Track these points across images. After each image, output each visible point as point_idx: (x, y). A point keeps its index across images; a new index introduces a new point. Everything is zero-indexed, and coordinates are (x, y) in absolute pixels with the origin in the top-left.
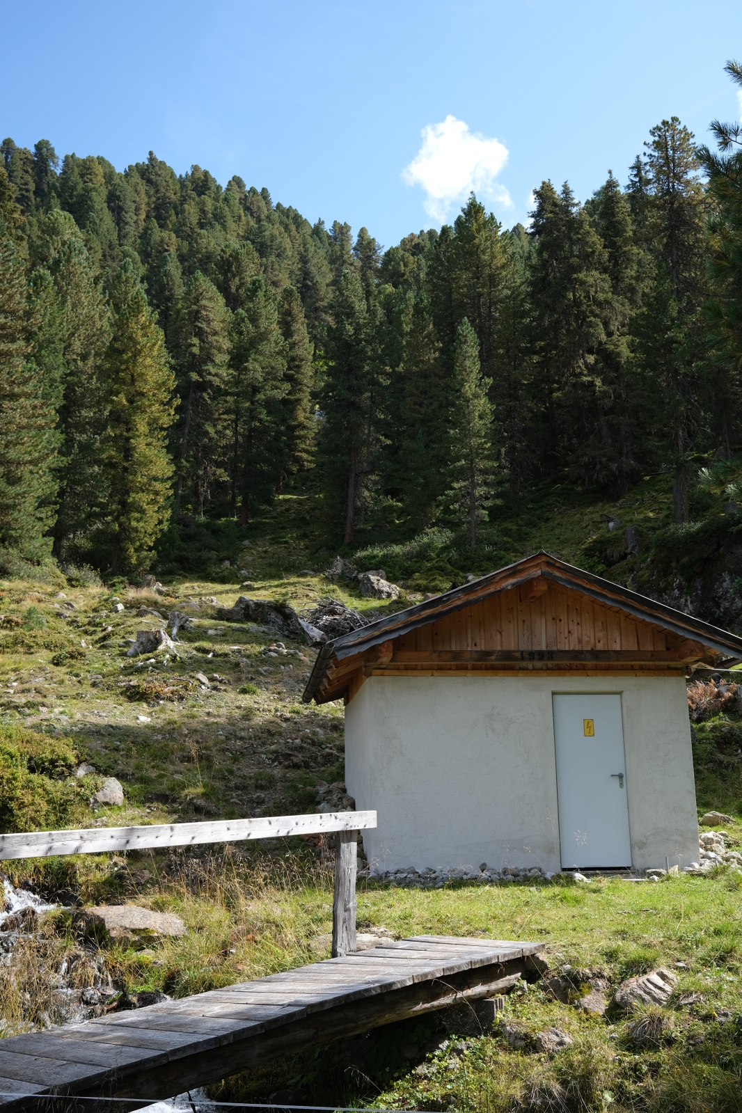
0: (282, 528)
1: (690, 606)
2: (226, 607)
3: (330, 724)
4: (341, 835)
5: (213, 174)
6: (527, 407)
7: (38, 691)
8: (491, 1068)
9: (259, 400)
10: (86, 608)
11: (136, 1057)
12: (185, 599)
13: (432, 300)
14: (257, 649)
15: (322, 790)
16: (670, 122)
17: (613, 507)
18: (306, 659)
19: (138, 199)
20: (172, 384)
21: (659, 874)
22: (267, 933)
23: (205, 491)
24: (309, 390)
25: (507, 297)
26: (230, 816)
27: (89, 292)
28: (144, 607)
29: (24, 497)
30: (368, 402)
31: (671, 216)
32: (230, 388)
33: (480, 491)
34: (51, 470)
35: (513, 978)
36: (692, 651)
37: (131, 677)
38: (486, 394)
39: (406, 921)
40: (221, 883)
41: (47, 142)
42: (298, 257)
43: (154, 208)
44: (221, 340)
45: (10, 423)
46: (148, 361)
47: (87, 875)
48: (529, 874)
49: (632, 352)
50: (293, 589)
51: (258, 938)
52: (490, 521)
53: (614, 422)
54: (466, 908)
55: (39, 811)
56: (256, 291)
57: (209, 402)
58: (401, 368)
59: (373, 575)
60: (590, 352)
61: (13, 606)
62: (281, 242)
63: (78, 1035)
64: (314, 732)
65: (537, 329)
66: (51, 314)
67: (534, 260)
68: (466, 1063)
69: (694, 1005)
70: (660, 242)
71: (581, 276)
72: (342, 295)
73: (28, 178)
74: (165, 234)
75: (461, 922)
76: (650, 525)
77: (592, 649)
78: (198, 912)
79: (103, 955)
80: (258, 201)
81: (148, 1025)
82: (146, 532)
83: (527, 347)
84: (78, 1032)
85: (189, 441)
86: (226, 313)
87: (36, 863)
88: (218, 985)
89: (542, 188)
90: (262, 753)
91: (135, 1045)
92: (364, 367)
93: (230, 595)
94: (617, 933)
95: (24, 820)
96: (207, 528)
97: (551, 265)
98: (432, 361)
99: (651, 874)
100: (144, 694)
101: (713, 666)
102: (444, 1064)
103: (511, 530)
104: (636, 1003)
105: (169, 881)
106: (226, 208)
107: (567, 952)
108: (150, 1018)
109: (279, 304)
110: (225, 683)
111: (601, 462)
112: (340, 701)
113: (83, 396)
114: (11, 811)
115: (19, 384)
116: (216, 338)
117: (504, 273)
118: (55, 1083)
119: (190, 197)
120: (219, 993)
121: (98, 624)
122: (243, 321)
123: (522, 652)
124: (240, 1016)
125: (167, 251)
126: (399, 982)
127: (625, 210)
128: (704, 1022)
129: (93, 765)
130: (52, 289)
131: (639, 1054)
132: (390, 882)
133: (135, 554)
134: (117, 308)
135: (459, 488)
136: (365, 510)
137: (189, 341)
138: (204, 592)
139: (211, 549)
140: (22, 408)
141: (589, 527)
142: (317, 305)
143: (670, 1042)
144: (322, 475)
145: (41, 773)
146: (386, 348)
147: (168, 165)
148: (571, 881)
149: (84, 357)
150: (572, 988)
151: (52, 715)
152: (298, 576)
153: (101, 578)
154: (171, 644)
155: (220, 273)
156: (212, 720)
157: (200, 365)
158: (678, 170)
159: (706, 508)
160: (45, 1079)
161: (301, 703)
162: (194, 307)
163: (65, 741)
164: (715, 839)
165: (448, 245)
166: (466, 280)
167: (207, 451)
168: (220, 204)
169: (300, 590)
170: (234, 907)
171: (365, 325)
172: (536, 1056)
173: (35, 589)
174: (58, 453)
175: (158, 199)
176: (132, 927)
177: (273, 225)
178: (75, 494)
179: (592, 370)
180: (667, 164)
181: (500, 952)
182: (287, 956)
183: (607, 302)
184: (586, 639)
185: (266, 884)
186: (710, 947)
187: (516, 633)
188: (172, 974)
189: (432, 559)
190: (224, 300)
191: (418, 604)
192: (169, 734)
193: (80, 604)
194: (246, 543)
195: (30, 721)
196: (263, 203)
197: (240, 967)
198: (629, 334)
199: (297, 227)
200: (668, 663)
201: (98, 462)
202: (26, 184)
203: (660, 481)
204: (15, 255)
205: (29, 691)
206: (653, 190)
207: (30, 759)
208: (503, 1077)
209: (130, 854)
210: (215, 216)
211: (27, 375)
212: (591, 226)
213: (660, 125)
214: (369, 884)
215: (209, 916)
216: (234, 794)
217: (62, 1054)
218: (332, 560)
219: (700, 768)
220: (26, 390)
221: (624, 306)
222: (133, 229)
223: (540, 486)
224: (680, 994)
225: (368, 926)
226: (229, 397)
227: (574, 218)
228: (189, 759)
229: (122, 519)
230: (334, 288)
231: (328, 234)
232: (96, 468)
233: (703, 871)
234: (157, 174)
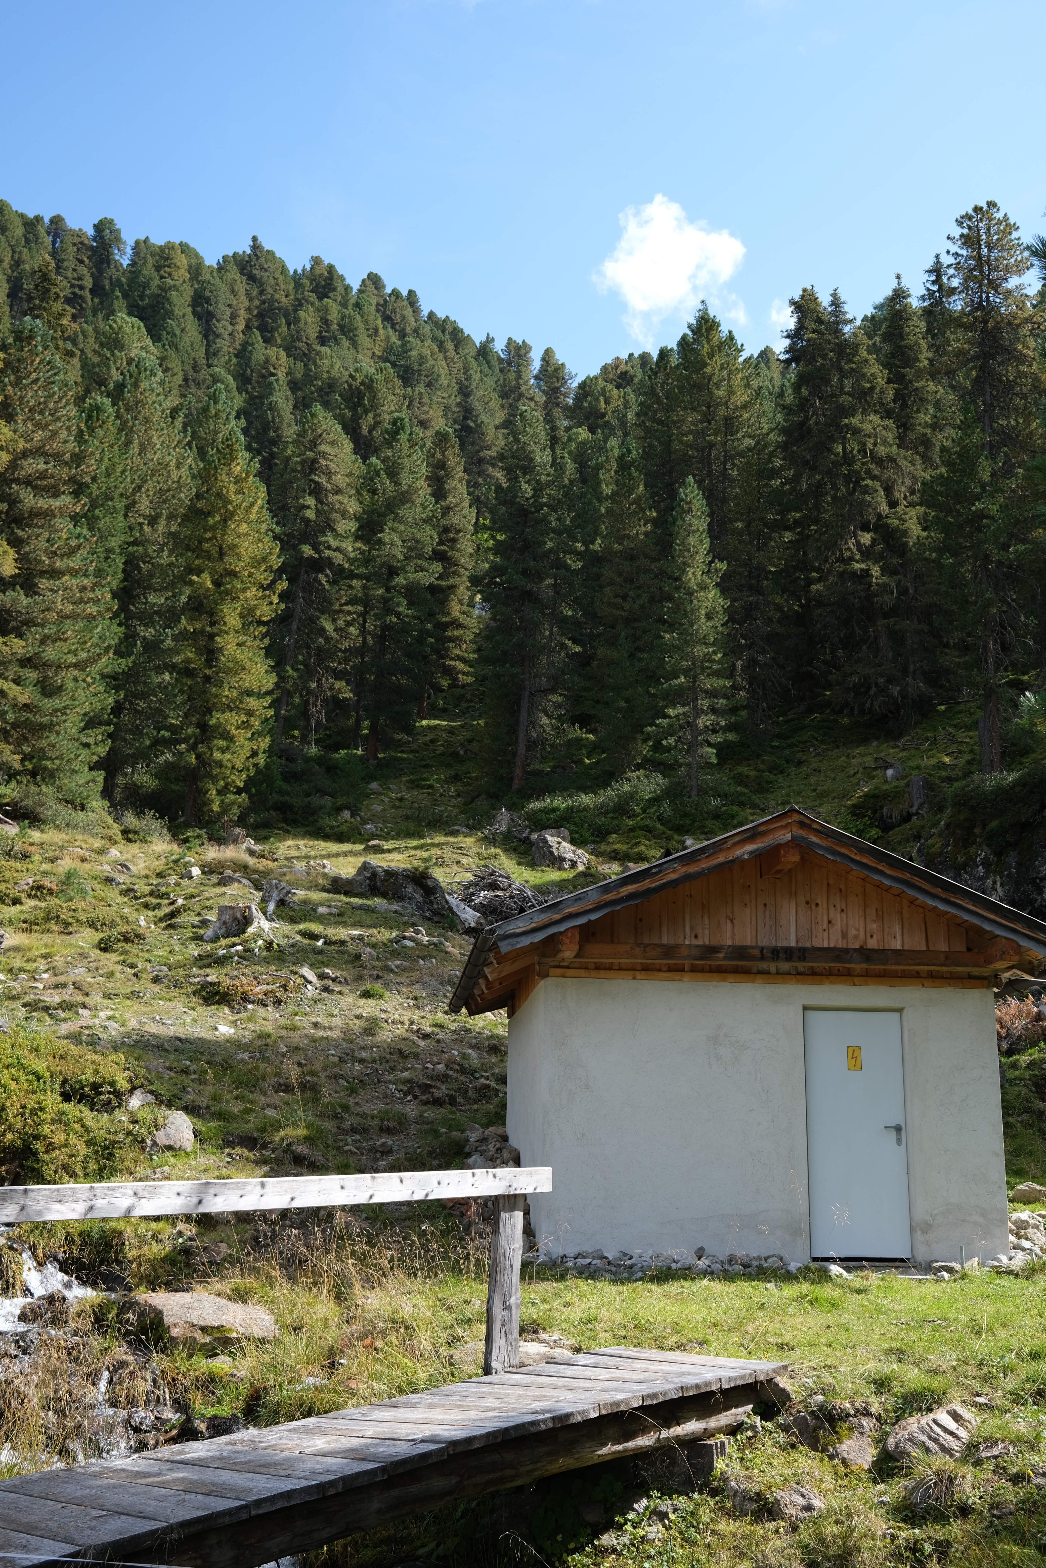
0: (425, 766)
1: (999, 890)
2: (343, 876)
3: (486, 1043)
4: (501, 1201)
5: (340, 270)
6: (775, 604)
7: (77, 987)
8: (707, 1541)
9: (397, 585)
10: (147, 872)
11: (205, 1509)
12: (286, 862)
13: (644, 451)
14: (387, 935)
15: (473, 1136)
16: (985, 208)
17: (893, 748)
18: (455, 951)
19: (235, 303)
20: (276, 561)
21: (950, 1270)
22: (392, 1338)
23: (317, 711)
24: (467, 573)
25: (749, 449)
26: (343, 1169)
27: (162, 429)
28: (228, 872)
29: (66, 714)
30: (551, 593)
31: (983, 339)
32: (357, 568)
33: (704, 721)
34: (103, 676)
35: (741, 1413)
36: (1004, 953)
37: (208, 971)
38: (717, 585)
39: (590, 1326)
40: (328, 1264)
41: (111, 222)
42: (457, 387)
43: (256, 316)
44: (346, 501)
45: (48, 610)
46: (244, 528)
47: (140, 1248)
48: (765, 1265)
49: (924, 530)
50: (439, 852)
51: (380, 1344)
52: (718, 764)
53: (897, 627)
54: (676, 1309)
55: (74, 1156)
56: (397, 433)
57: (327, 587)
58: (597, 545)
59: (552, 836)
60: (865, 528)
61: (46, 867)
62: (433, 366)
63: (123, 1475)
64: (464, 1054)
65: (790, 494)
66: (109, 459)
67: (789, 398)
68: (672, 1532)
69: (1000, 1459)
70: (967, 376)
71: (855, 421)
72: (517, 440)
73: (84, 270)
74: (272, 352)
75: (668, 1330)
76: (945, 774)
77: (862, 947)
78: (294, 1305)
79: (158, 1361)
80: (402, 308)
81: (223, 1463)
82: (233, 768)
83: (775, 520)
84: (123, 1470)
85: (297, 642)
86: (354, 462)
87: (68, 1229)
88: (321, 1409)
89: (802, 297)
90: (390, 1082)
91: (204, 1491)
92: (545, 543)
93: (350, 859)
94: (890, 1351)
95: (53, 1167)
96: (319, 764)
97: (812, 405)
98: (642, 537)
99: (939, 1270)
100: (226, 994)
101: (1033, 975)
102: (640, 1532)
103: (747, 777)
104: (916, 1453)
105: (256, 1260)
106: (358, 317)
107: (818, 1377)
108: (225, 1454)
109: (429, 452)
110: (340, 982)
111: (876, 684)
112: (501, 1011)
113: (151, 575)
114: (35, 1154)
115: (62, 556)
116: (339, 497)
117: (746, 415)
118: (90, 1542)
119: (307, 301)
120: (323, 1420)
121: (163, 894)
122: (378, 475)
123: (762, 949)
124: (354, 1454)
125: (273, 375)
126: (579, 1412)
127: (918, 330)
128: (1014, 1485)
129: (151, 1092)
130: (112, 425)
131: (921, 1527)
132: (567, 1270)
133: (218, 798)
134: (202, 453)
135: (676, 716)
136: (543, 744)
137: (301, 501)
138: (313, 853)
139: (324, 793)
140: (66, 589)
141: (859, 775)
142: (482, 454)
143: (964, 1511)
144: (483, 693)
145: (79, 1102)
146: (578, 516)
147: (278, 255)
148: (824, 1277)
149: (153, 521)
150: (825, 1430)
151: (97, 1021)
152: (446, 835)
153: (169, 830)
154: (266, 925)
155: (347, 407)
156: (321, 1033)
157: (315, 535)
158: (994, 275)
159: (1026, 752)
160: (76, 1536)
161: (446, 1013)
162: (310, 454)
163: (113, 1057)
164: (1031, 1221)
165: (668, 374)
166: (692, 423)
167: (323, 655)
168: (349, 311)
169: (449, 855)
170: (346, 1300)
171: (549, 484)
172: (772, 1525)
173: (77, 844)
174: (114, 654)
175: (264, 302)
176: (202, 1323)
177: (422, 341)
178: (137, 711)
179: (866, 553)
180: (979, 266)
181: (724, 1374)
182: (419, 1371)
183: (890, 459)
184: (852, 932)
185: (392, 1268)
186: (1023, 1376)
187: (754, 922)
188: (257, 1391)
189: (635, 815)
190: (352, 445)
191: (614, 877)
192: (261, 1052)
193: (140, 866)
194: (374, 785)
195: (64, 1028)
196: (409, 312)
197: (353, 1385)
198: (921, 505)
199: (456, 346)
200: (969, 969)
201: (172, 668)
202: (80, 279)
203: (961, 712)
204: (61, 376)
205: (64, 985)
206: (958, 302)
207: (65, 1082)
208: (725, 1555)
209: (200, 1219)
210: (342, 328)
211: (73, 543)
212: (869, 352)
213: (971, 212)
214: (538, 1273)
215: (312, 1311)
216: (349, 1140)
217: (100, 1502)
218: (494, 812)
219: (1011, 1119)
220: (72, 565)
221: (914, 465)
222: (227, 343)
223: (791, 715)
224: (980, 1443)
225: (535, 1332)
226: (355, 581)
227: (846, 340)
228: (287, 1088)
229: (201, 748)
230: (506, 431)
231: (499, 356)
232: (167, 676)
233: (1013, 1268)
234: (262, 268)
